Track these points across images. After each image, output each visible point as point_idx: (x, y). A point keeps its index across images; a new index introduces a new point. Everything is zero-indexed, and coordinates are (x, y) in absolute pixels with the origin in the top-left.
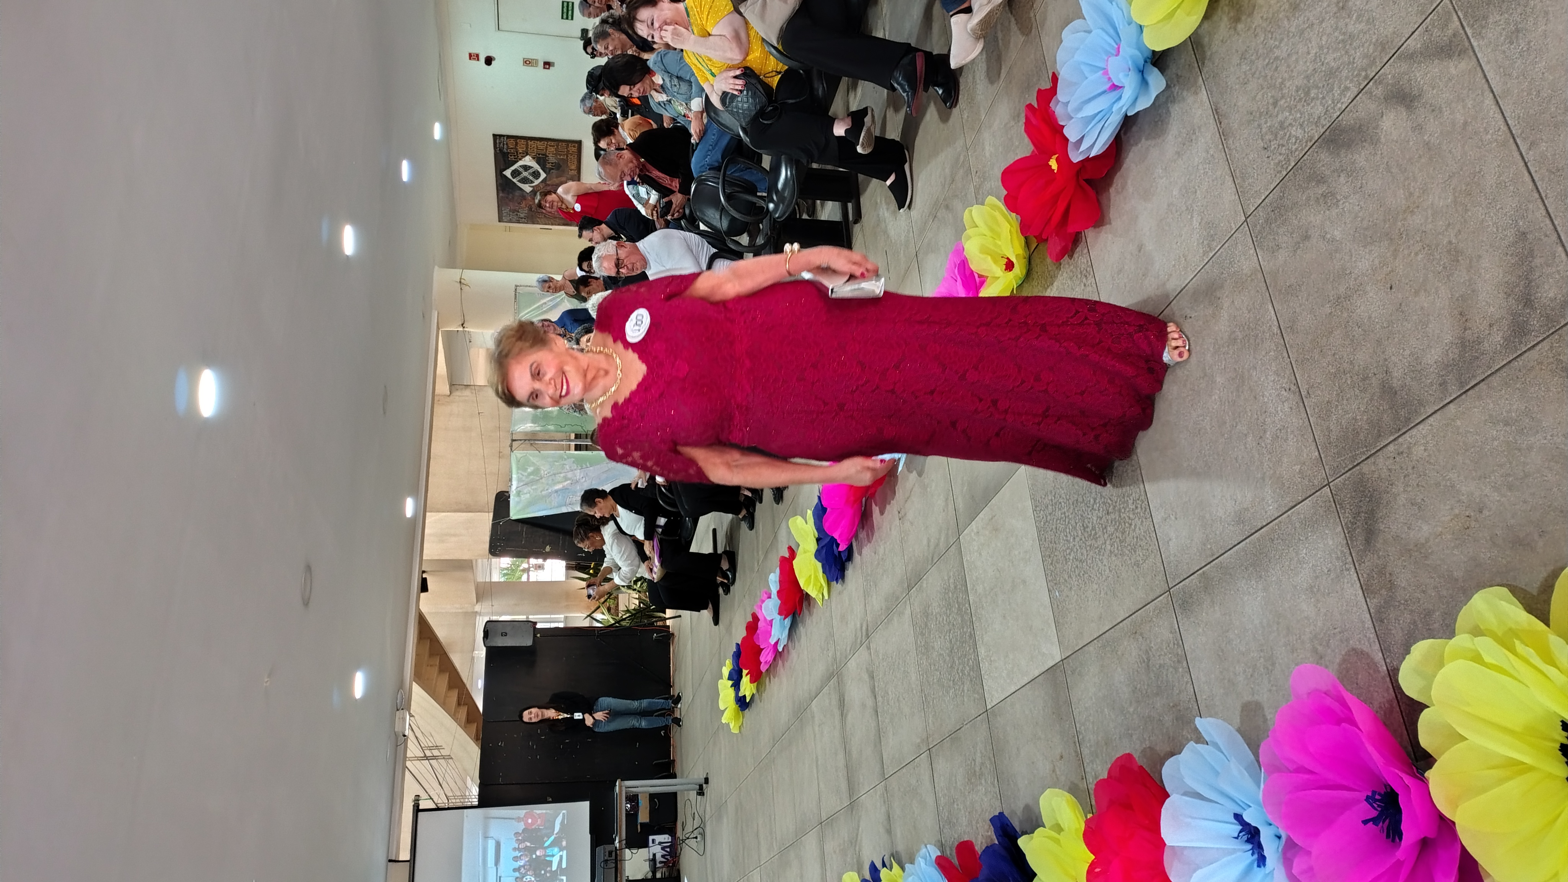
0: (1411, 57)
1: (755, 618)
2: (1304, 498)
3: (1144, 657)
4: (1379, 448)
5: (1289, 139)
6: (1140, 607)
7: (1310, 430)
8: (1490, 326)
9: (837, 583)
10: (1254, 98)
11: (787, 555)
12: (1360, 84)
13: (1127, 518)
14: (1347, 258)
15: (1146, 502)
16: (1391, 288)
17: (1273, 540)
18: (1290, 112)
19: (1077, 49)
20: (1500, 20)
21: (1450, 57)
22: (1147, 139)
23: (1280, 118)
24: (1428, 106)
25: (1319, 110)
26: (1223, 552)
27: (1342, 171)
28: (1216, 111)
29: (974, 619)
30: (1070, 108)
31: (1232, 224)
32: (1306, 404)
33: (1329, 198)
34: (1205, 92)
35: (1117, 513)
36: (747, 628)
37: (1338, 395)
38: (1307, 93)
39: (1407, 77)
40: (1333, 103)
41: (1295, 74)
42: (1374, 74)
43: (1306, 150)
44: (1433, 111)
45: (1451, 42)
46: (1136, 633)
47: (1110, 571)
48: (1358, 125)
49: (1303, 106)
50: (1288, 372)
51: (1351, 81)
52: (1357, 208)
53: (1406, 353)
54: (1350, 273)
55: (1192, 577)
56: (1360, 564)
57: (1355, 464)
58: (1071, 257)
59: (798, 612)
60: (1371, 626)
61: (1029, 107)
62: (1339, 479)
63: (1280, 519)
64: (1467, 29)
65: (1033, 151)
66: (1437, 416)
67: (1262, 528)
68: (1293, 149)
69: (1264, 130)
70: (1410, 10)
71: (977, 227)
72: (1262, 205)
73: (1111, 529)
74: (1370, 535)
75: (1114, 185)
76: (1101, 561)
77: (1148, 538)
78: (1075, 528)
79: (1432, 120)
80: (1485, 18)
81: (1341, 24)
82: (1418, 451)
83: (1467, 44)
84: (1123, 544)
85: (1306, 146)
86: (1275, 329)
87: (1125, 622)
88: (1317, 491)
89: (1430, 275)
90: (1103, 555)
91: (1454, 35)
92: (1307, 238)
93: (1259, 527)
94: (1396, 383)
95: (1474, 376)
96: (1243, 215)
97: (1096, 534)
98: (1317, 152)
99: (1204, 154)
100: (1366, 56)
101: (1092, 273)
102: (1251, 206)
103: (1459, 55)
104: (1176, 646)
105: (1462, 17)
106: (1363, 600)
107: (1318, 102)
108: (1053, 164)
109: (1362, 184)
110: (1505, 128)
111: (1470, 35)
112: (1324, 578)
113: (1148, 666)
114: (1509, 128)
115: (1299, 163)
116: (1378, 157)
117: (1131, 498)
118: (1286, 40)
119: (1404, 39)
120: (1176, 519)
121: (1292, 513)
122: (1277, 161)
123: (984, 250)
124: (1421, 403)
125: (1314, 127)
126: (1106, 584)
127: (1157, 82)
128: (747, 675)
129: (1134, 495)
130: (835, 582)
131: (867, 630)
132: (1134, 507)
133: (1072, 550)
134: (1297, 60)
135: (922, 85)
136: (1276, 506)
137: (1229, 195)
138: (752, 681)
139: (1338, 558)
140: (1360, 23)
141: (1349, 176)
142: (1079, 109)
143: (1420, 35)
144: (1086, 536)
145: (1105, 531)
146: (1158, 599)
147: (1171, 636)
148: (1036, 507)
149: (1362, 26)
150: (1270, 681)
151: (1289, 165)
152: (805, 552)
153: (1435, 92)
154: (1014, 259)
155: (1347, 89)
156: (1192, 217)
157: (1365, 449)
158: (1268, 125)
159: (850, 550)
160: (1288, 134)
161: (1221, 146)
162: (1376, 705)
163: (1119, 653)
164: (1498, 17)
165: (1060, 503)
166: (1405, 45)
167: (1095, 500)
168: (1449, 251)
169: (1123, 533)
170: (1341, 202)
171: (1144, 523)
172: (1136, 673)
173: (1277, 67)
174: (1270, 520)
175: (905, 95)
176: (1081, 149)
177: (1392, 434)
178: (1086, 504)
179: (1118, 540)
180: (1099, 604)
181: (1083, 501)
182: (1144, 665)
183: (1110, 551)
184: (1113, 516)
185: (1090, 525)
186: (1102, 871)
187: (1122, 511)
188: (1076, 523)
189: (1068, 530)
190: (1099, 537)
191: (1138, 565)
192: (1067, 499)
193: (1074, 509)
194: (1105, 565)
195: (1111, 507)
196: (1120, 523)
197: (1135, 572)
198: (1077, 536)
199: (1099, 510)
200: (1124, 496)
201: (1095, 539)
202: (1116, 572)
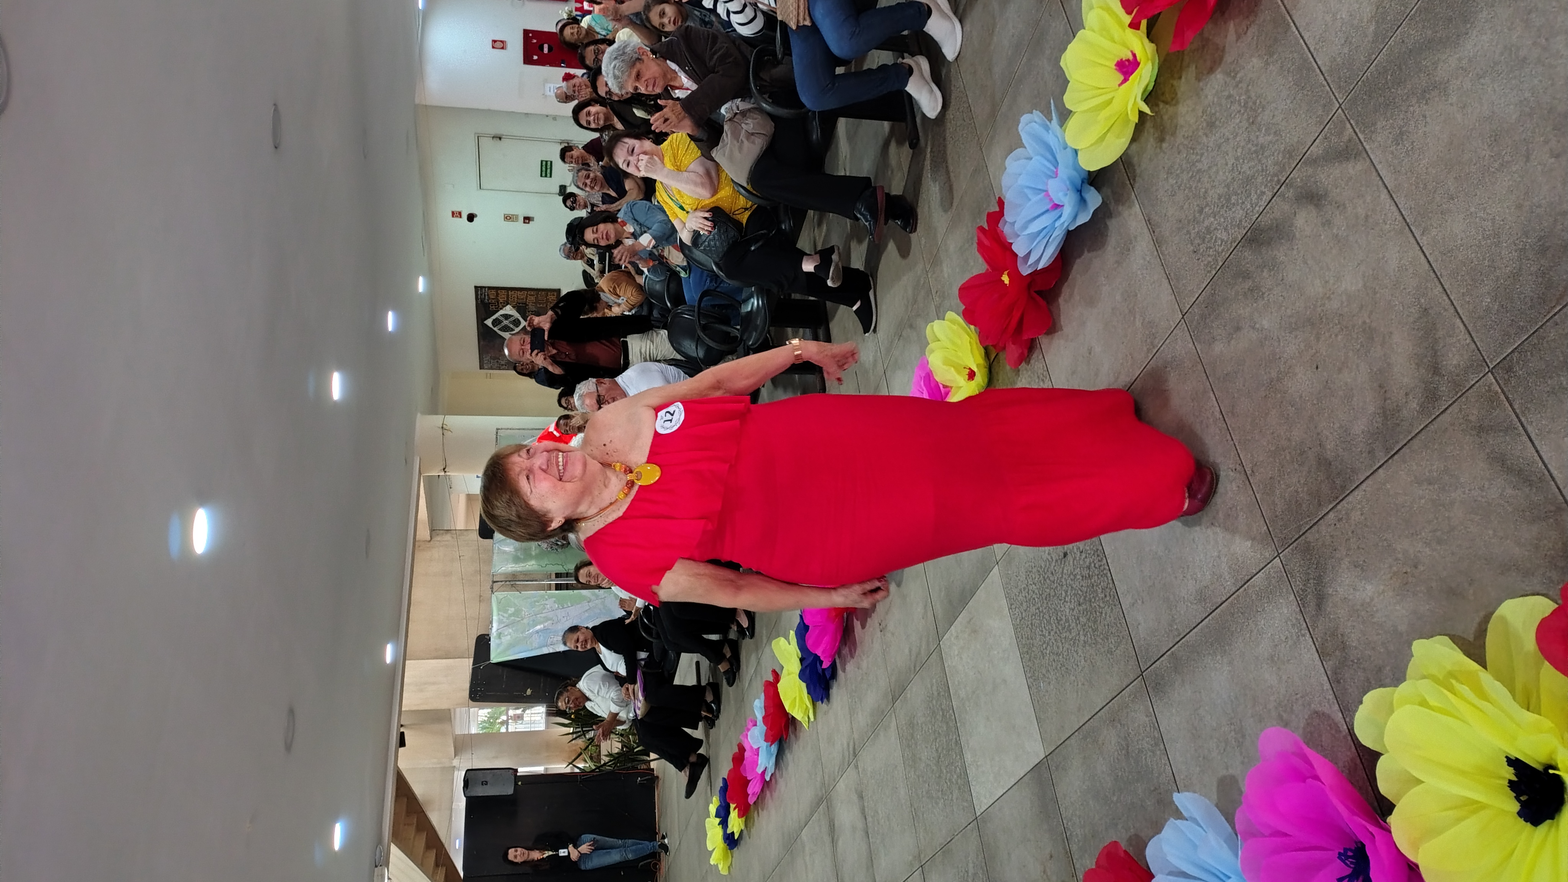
0: (1314, 162)
1: (742, 749)
2: (1258, 570)
4: (1320, 516)
5: (1215, 241)
6: (1114, 695)
7: (1258, 507)
8: (1407, 394)
9: (822, 703)
10: (1182, 207)
11: (771, 679)
12: (1274, 188)
13: (1097, 607)
14: (1276, 344)
15: (1114, 590)
16: (1317, 368)
17: (1233, 615)
18: (1214, 217)
19: (1020, 175)
20: (1386, 126)
21: (1348, 159)
22: (1089, 251)
23: (1206, 223)
24: (1334, 203)
25: (1239, 214)
26: (1188, 630)
27: (1265, 266)
28: (1149, 221)
29: (958, 725)
30: (1017, 226)
31: (1171, 322)
32: (1251, 482)
33: (1255, 292)
34: (1138, 206)
35: (1088, 603)
36: (733, 759)
37: (1279, 470)
38: (1228, 200)
39: (1313, 179)
40: (1252, 206)
41: (1216, 183)
42: (1284, 179)
43: (1231, 250)
44: (1338, 207)
45: (1347, 147)
46: (1113, 721)
47: (1085, 661)
48: (1275, 225)
49: (1226, 211)
50: (1232, 454)
51: (1266, 185)
52: (1281, 298)
53: (1336, 426)
54: (1280, 358)
55: (1161, 659)
56: (1314, 630)
57: (1301, 533)
58: (1028, 363)
59: (785, 737)
60: (1329, 687)
61: (981, 229)
62: (1287, 550)
63: (1237, 593)
64: (1360, 135)
65: (988, 270)
66: (1369, 482)
67: (1222, 604)
68: (1220, 250)
69: (1193, 236)
70: (1310, 122)
71: (939, 340)
72: (1197, 302)
73: (1083, 620)
74: (1320, 599)
75: (1063, 295)
77: (1119, 625)
78: (1049, 622)
79: (1338, 215)
80: (1374, 124)
81: (1253, 137)
82: (1356, 516)
83: (1361, 148)
84: (1096, 633)
85: (1231, 247)
86: (1218, 415)
87: (1103, 710)
88: (1268, 563)
89: (1351, 354)
90: (1078, 646)
91: (1350, 140)
92: (1238, 329)
93: (1220, 603)
94: (1330, 455)
95: (1397, 442)
96: (1180, 313)
97: (1069, 626)
98: (1241, 251)
99: (1142, 261)
100: (1276, 164)
101: (1048, 377)
102: (1186, 305)
103: (1355, 158)
104: (1152, 730)
105: (1354, 124)
106: (1320, 664)
107: (1239, 208)
108: (1006, 279)
109: (1283, 276)
110: (1401, 218)
111: (1362, 140)
112: (1283, 645)
113: (1128, 752)
114: (1404, 218)
115: (1226, 263)
116: (1295, 252)
118: (1206, 154)
119: (1308, 147)
120: (1143, 602)
121: (1248, 587)
122: (1206, 263)
123: (947, 362)
124: (1354, 471)
125: (1236, 229)
126: (1083, 674)
127: (1094, 199)
128: (735, 809)
129: (1102, 584)
130: (820, 702)
131: (854, 749)
132: (1103, 595)
133: (1048, 644)
134: (1217, 172)
135: (883, 215)
136: (1233, 581)
137: (1166, 295)
138: (740, 816)
139: (1293, 625)
140: (1269, 135)
141: (1270, 270)
142: (1025, 227)
143: (1320, 142)
144: (1060, 628)
145: (1078, 622)
146: (1133, 684)
147: (1147, 719)
148: (1011, 605)
149: (1270, 138)
150: (1241, 754)
151: (1218, 265)
152: (789, 674)
153: (1338, 190)
154: (975, 369)
155: (1263, 193)
156: (1135, 318)
157: (1308, 519)
158: (1196, 230)
159: (833, 667)
160: (1214, 237)
161: (1156, 253)
162: (1341, 764)
163: (1100, 742)
164: (1384, 123)
165: (1034, 599)
166: (1309, 152)
167: (1066, 592)
168: (1364, 330)
169: (1095, 623)
170: (1267, 294)
171: (1114, 611)
172: (1116, 761)
173: (1200, 179)
174: (1229, 595)
175: (867, 224)
176: (1029, 263)
177: (1330, 502)
178: (1058, 597)
179: (1090, 630)
180: (1078, 695)
181: (1055, 594)
182: (1123, 752)
183: (1084, 641)
184: (1084, 606)
185: (1064, 618)
187: (1093, 600)
188: (1050, 617)
189: (1043, 624)
190: (1073, 628)
191: (1111, 652)
192: (1040, 595)
193: (1047, 603)
194: (1080, 656)
195: (1082, 598)
196: (1091, 613)
197: (1109, 660)
198: (1052, 630)
199: (1071, 601)
200: (1093, 586)
201: (1069, 631)
202: (1091, 661)
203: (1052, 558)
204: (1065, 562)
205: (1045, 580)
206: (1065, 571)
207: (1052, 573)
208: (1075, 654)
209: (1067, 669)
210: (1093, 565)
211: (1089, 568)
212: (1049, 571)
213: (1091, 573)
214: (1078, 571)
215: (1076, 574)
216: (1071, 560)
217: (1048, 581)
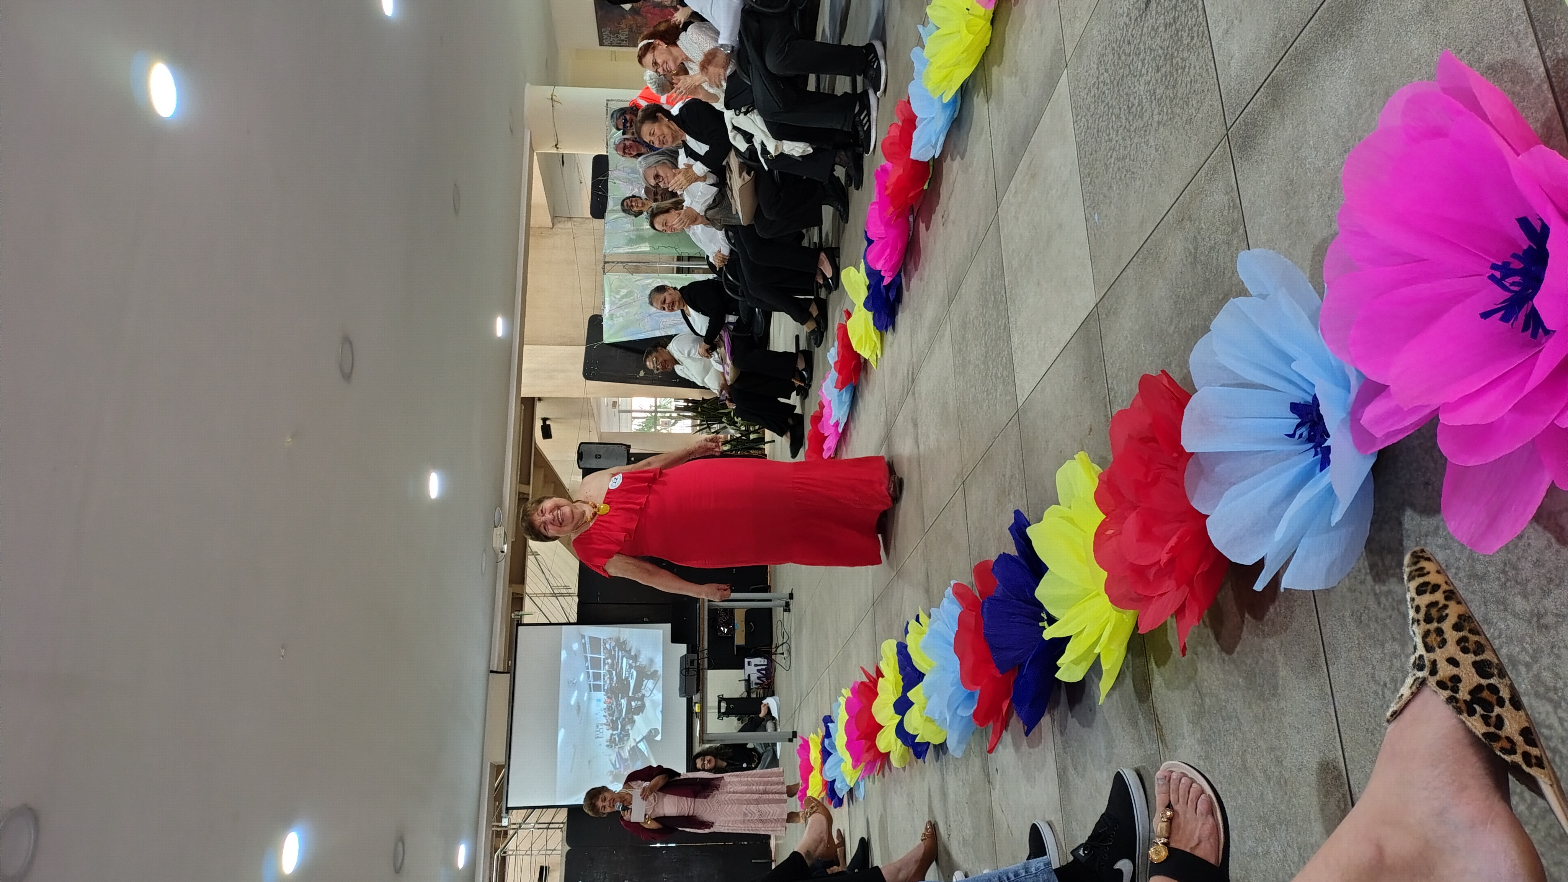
3: (1191, 247)
6: (1189, 180)
9: (889, 333)
11: (844, 321)
15: (1204, 24)
29: (1009, 306)
46: (1182, 220)
47: (1157, 151)
55: (1256, 98)
59: (857, 384)
73: (1160, 91)
76: (1147, 143)
77: (1205, 75)
78: (1118, 117)
84: (1174, 102)
87: (1170, 212)
90: (1150, 133)
97: (1142, 109)
104: (1232, 210)
113: (1196, 258)
117: (1187, 29)
120: (1241, 21)
126: (1151, 172)
129: (1190, 22)
130: (887, 334)
132: (1190, 39)
133: (1114, 149)
144: (1131, 119)
146: (1214, 154)
147: (1227, 199)
148: (1077, 117)
152: (858, 308)
159: (898, 288)
163: (1162, 258)
167: (1143, 61)
169: (1174, 88)
171: (1201, 56)
172: (1179, 275)
178: (1133, 74)
179: (1167, 100)
180: (1142, 205)
181: (1130, 71)
182: (1190, 260)
183: (1159, 123)
184: (1163, 70)
185: (1137, 101)
186: (1112, 531)
187: (1176, 54)
188: (1120, 108)
189: (1111, 124)
190: (1146, 111)
191: (1190, 121)
192: (1112, 83)
193: (1118, 91)
194: (1151, 146)
195: (1162, 59)
196: (1172, 75)
197: (1187, 133)
198: (1121, 126)
199: (1147, 72)
200: (1178, 32)
201: (1141, 117)
202: (1163, 147)
203: (1130, 18)
204: (1146, 15)
205: (1120, 58)
206: (1145, 29)
207: (1129, 43)
208: (1145, 147)
209: (1133, 173)
211: (1175, 7)
212: (1126, 41)
213: (1177, 15)
214: (1161, 20)
215: (1158, 28)
216: (1154, 8)
217: (1123, 57)
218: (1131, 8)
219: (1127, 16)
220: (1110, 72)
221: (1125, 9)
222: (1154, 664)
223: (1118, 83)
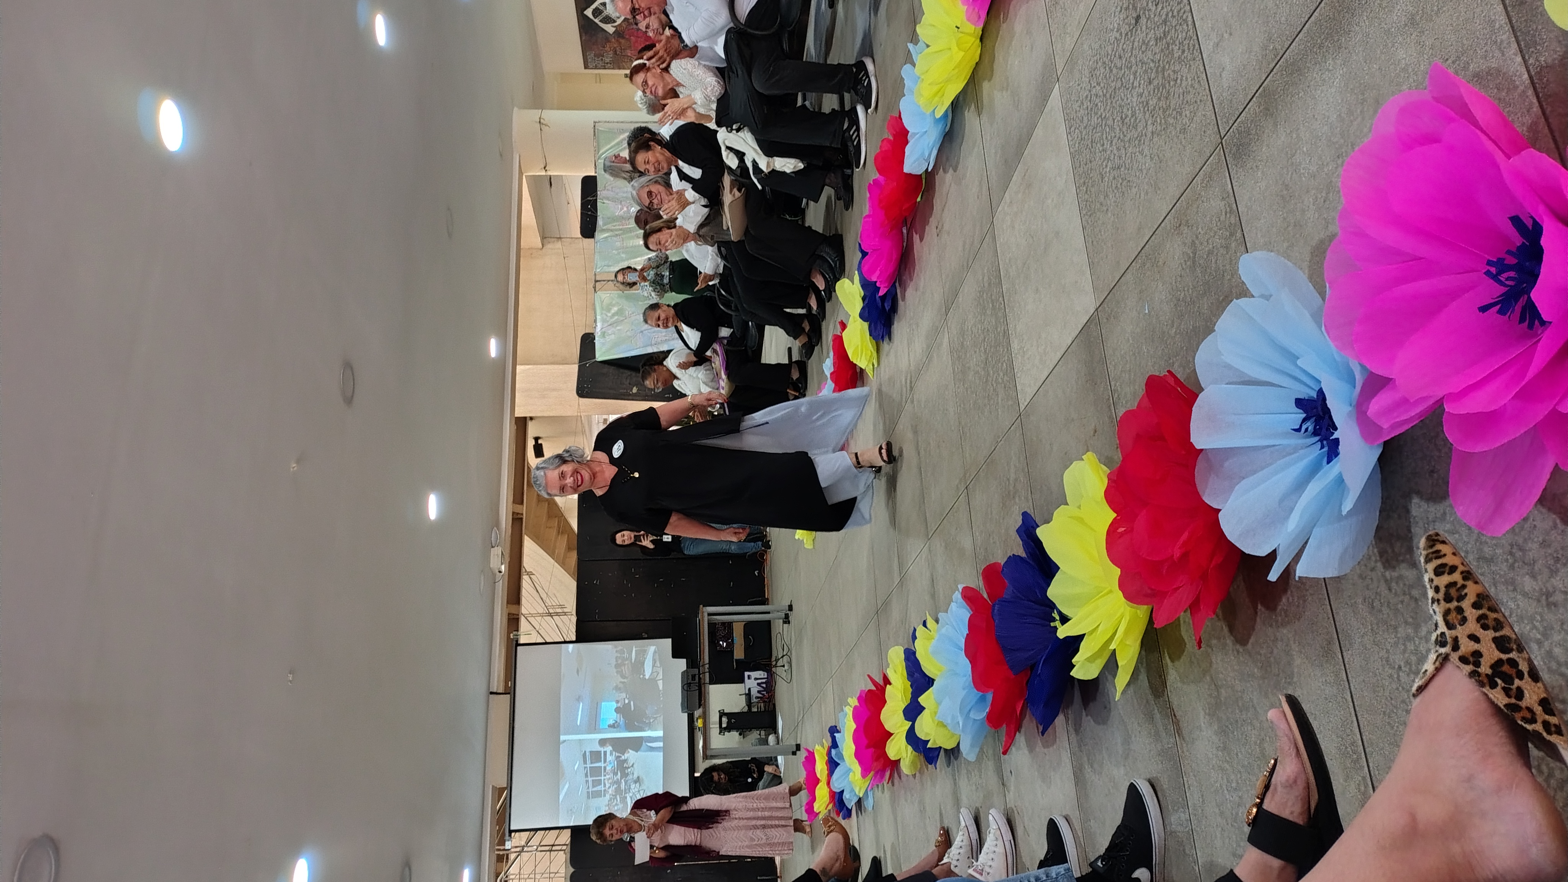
3: (1189, 251)
6: (1185, 187)
9: (885, 345)
11: (838, 332)
13: (1172, 73)
15: (1195, 38)
29: (1007, 311)
35: (1160, 76)
46: (1180, 225)
47: (1152, 159)
55: (1249, 106)
73: (1153, 102)
76: (1141, 153)
77: (1197, 86)
78: (1112, 128)
84: (1167, 113)
87: (1168, 217)
90: (1144, 143)
97: (1136, 119)
104: (1228, 214)
113: (1194, 262)
117: (1177, 43)
120: (1231, 35)
126: (1147, 180)
129: (1180, 36)
131: (911, 382)
132: (1180, 53)
133: (1109, 159)
144: (1124, 129)
145: (1146, 109)
146: (1208, 162)
147: (1223, 203)
148: (1071, 127)
152: (853, 319)
159: (894, 300)
163: (1160, 263)
165: (1097, 105)
167: (1135, 74)
169: (1167, 99)
171: (1192, 68)
172: (1180, 279)
179: (1161, 112)
180: (1139, 211)
181: (1122, 84)
182: (1189, 264)
183: (1152, 133)
184: (1155, 82)
185: (1130, 112)
186: (1123, 529)
187: (1167, 67)
188: (1114, 120)
189: (1105, 135)
190: (1140, 121)
191: (1184, 131)
192: (1105, 95)
193: (1111, 103)
194: (1146, 156)
195: (1154, 71)
196: (1164, 87)
197: (1181, 143)
198: (1115, 136)
199: (1140, 85)
200: (1168, 46)
201: (1135, 127)
202: (1158, 156)
203: (1121, 33)
204: (1136, 30)
205: (1111, 71)
206: (1136, 44)
207: (1120, 57)
208: (1140, 157)
209: (1129, 181)
210: (1170, 15)
211: (1165, 22)
212: (1117, 56)
213: (1167, 29)
214: (1151, 35)
215: (1149, 42)
216: (1144, 23)
217: (1115, 71)
218: (1121, 23)
219: (1117, 31)
220: (1102, 85)
221: (1115, 25)
222: (1167, 658)
223: (1111, 95)
